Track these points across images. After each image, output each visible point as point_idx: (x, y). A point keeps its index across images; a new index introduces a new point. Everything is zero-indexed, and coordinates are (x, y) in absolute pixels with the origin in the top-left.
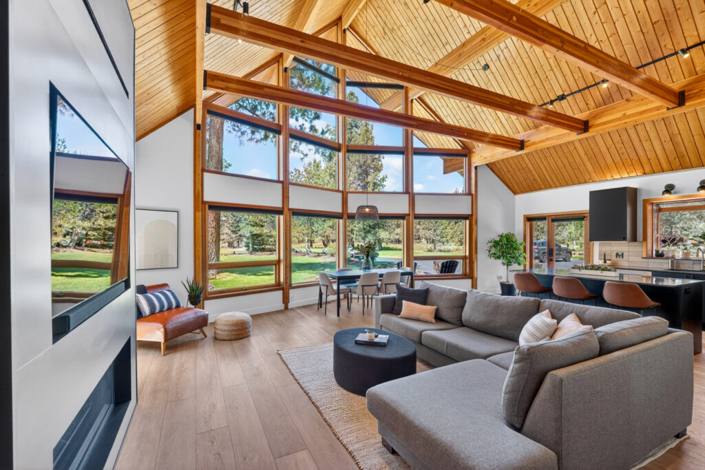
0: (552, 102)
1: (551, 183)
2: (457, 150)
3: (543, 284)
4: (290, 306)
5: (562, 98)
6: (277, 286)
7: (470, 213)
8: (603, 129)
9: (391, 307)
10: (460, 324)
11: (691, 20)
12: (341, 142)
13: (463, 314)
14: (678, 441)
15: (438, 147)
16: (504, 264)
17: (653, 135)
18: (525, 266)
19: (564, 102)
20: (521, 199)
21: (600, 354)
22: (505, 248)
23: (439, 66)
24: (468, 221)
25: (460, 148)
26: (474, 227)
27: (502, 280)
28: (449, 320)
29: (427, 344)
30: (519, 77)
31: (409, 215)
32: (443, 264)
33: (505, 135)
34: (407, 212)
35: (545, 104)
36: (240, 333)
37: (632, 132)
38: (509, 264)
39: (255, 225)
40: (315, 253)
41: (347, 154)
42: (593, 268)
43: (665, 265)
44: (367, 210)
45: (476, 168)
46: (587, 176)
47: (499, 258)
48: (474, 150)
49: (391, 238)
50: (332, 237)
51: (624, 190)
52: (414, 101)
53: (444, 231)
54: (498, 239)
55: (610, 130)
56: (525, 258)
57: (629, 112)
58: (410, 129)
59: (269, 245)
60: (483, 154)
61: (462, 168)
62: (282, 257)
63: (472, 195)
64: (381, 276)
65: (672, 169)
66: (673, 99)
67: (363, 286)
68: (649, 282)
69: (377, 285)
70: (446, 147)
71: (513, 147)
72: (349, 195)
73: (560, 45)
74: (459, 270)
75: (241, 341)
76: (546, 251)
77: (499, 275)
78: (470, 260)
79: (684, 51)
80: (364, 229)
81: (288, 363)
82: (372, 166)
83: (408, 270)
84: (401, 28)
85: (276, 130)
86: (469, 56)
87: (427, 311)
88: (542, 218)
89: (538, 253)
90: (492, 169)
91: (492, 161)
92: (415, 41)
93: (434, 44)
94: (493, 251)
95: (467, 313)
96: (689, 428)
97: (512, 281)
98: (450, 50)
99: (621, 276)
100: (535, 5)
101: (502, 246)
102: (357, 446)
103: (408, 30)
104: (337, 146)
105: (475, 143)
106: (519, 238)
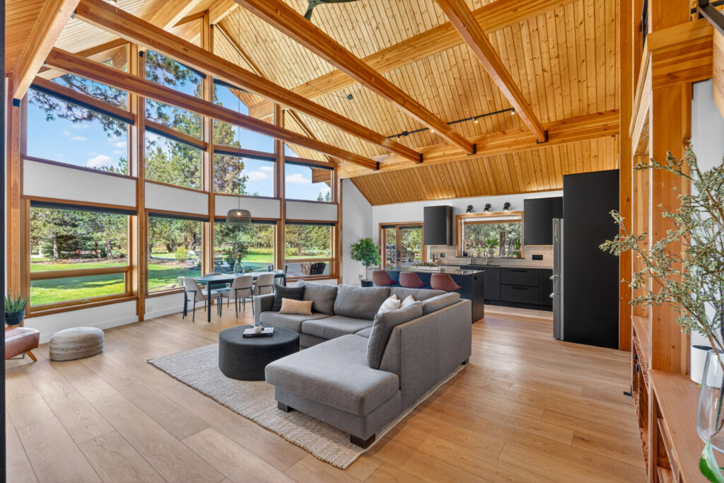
0: (399, 136)
1: (399, 199)
2: (325, 163)
3: (393, 278)
4: (146, 317)
5: (406, 134)
6: (129, 296)
7: (336, 220)
8: (432, 162)
9: (271, 305)
10: (332, 313)
11: (478, 100)
12: (207, 140)
13: (335, 305)
14: (464, 366)
15: (308, 158)
16: (364, 264)
17: (460, 170)
18: (380, 266)
19: (407, 137)
20: (376, 209)
21: (424, 314)
22: (364, 251)
23: (309, 87)
24: (334, 227)
25: (327, 161)
26: (340, 233)
27: (363, 279)
28: (323, 311)
29: (307, 332)
30: (376, 112)
31: (280, 220)
32: (312, 266)
33: (366, 157)
34: (279, 217)
35: (394, 136)
36: (88, 349)
37: (449, 167)
38: (367, 264)
39: (64, 223)
40: (157, 259)
41: (214, 154)
42: (426, 264)
43: (467, 262)
44: (239, 214)
45: (341, 180)
46: (423, 196)
47: (360, 259)
48: (339, 165)
49: (253, 241)
50: (180, 240)
51: (444, 208)
52: (286, 112)
53: (308, 235)
54: (359, 243)
55: (436, 163)
56: (380, 259)
57: (447, 153)
58: (281, 141)
59: (86, 249)
60: (347, 170)
61: (330, 179)
62: (135, 262)
63: (338, 204)
64: (255, 278)
65: (471, 195)
66: (470, 148)
67: (236, 290)
68: (460, 273)
69: (251, 288)
70: (315, 159)
71: (371, 167)
72: (216, 196)
73: (403, 103)
74: (326, 271)
75: (93, 359)
76: (396, 253)
77: (361, 274)
78: (337, 261)
79: (476, 118)
80: (221, 232)
81: (165, 369)
82: (231, 163)
83: (281, 272)
84: (274, 42)
85: (128, 119)
86: (337, 85)
87: (304, 305)
88: (393, 226)
89: (390, 255)
90: (354, 183)
91: (354, 176)
92: (288, 58)
93: (306, 65)
94: (355, 253)
95: (339, 304)
96: (470, 358)
97: (371, 278)
98: (320, 75)
99: (442, 270)
100: (387, 60)
101: (362, 249)
102: (257, 414)
103: (281, 45)
104: (202, 145)
105: (341, 160)
106: (375, 242)
